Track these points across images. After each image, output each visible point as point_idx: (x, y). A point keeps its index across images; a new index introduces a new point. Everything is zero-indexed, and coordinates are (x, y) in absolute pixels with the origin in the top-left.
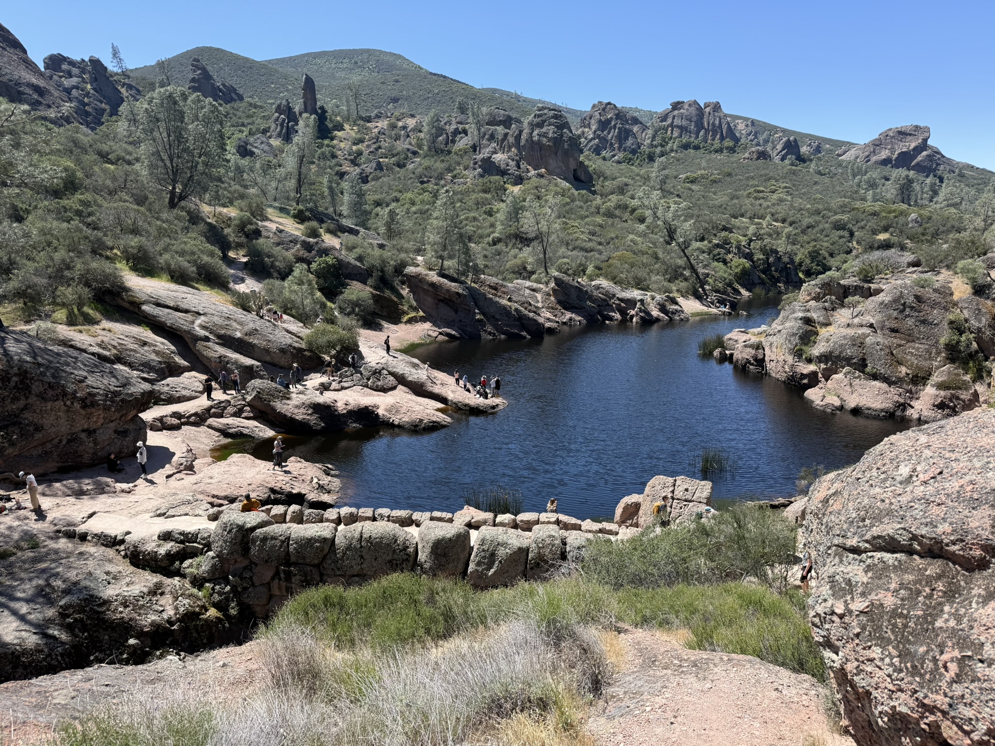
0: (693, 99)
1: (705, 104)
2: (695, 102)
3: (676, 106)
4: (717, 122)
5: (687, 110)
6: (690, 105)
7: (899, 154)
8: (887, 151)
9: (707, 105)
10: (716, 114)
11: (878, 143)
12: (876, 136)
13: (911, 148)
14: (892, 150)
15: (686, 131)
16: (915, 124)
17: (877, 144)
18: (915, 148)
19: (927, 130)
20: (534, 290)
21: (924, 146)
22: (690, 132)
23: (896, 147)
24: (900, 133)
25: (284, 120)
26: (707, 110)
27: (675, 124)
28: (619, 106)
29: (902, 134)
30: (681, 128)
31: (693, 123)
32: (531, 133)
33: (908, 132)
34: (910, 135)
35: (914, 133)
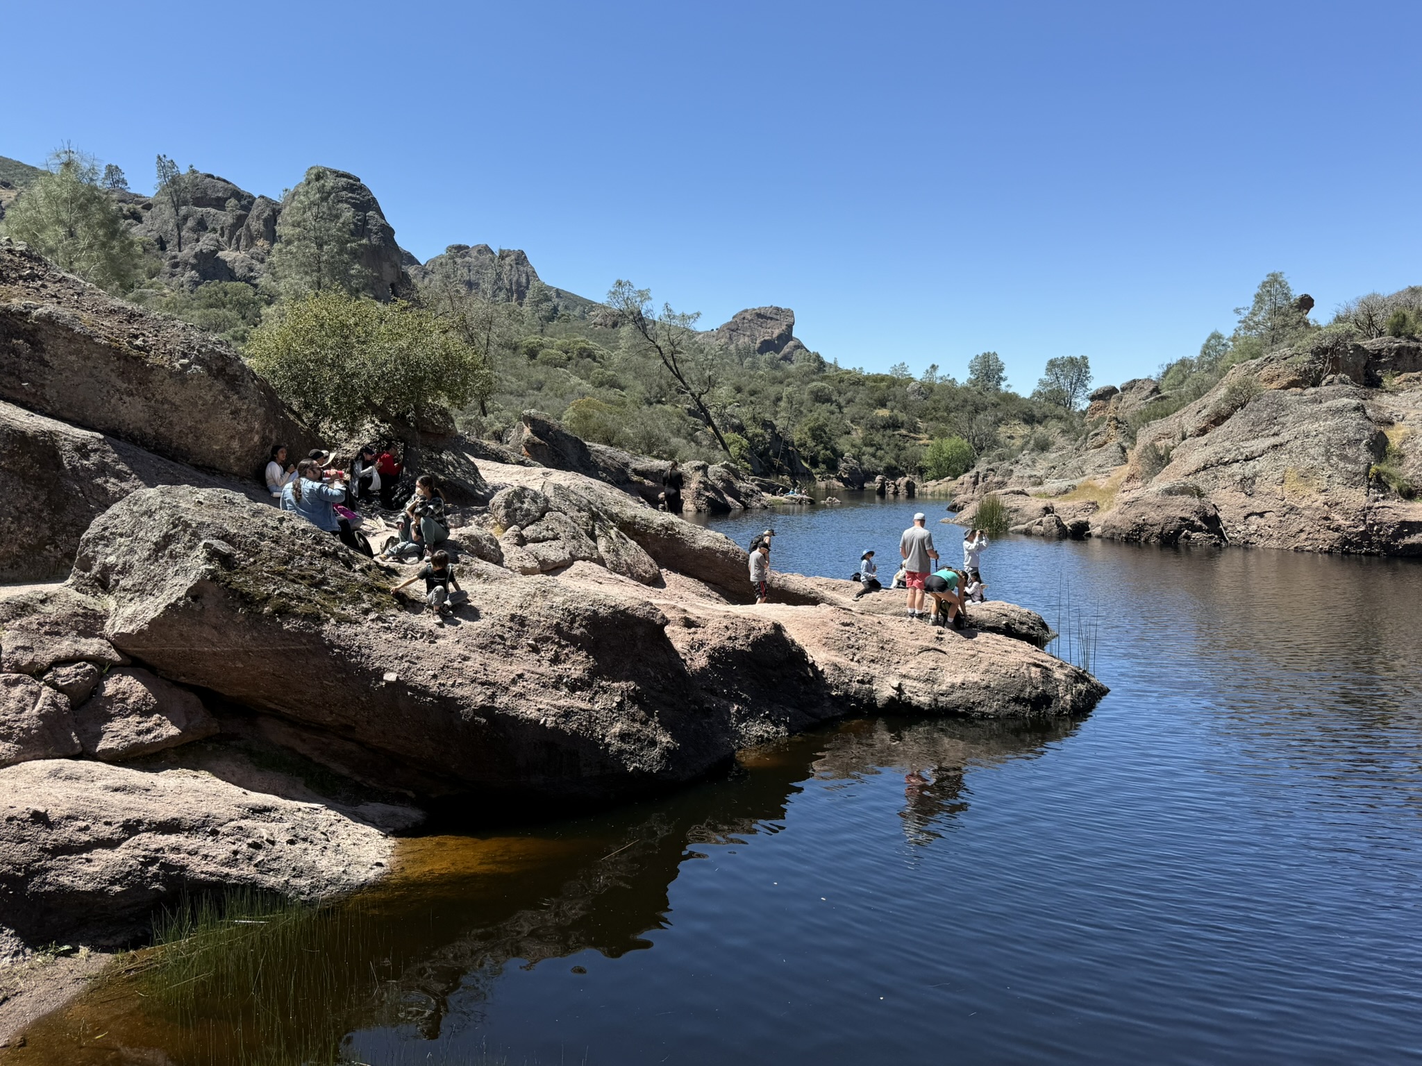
0: (483, 243)
1: (502, 252)
2: (487, 249)
3: (457, 251)
4: (524, 280)
5: (477, 258)
6: (479, 252)
7: (762, 343)
8: (747, 339)
9: (505, 254)
10: (521, 268)
11: (734, 327)
12: (730, 319)
13: (775, 336)
14: (753, 338)
16: (774, 305)
17: (733, 329)
18: (780, 337)
19: (789, 313)
21: (787, 336)
23: (757, 334)
24: (759, 315)
26: (507, 261)
29: (762, 316)
33: (768, 315)
34: (771, 319)
35: (775, 316)
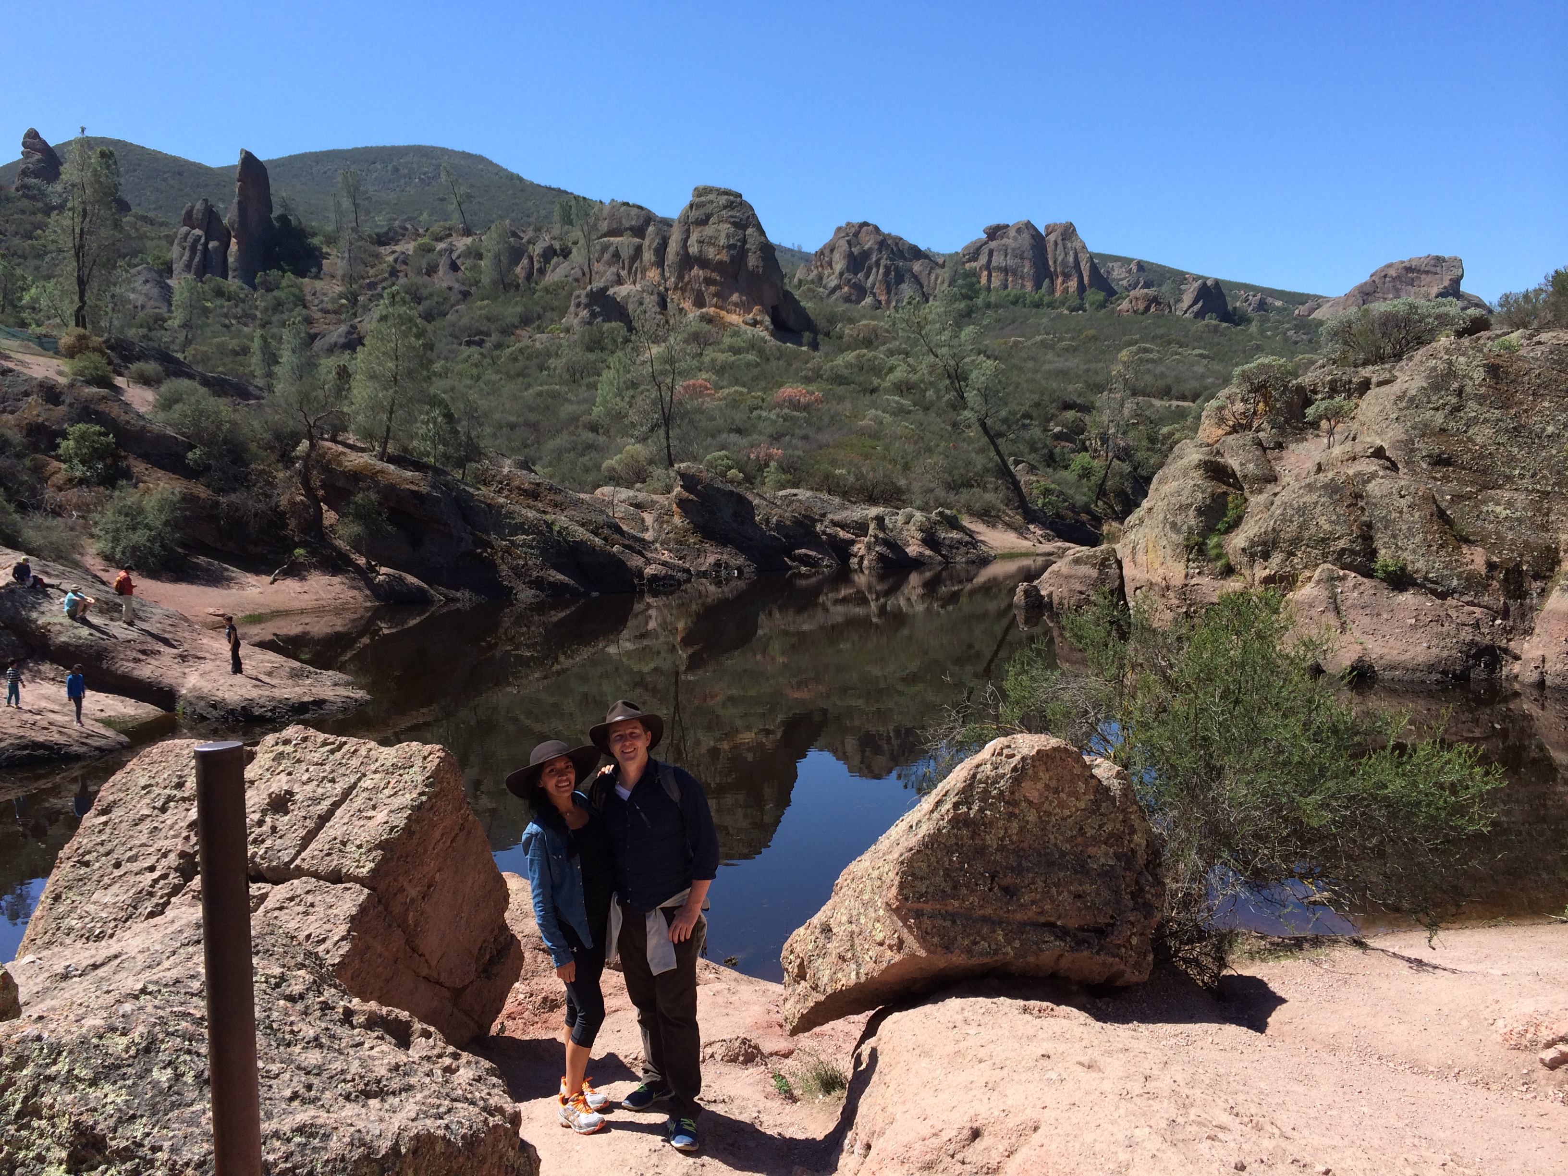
0: (1024, 219)
1: (1047, 227)
2: (1029, 225)
3: (994, 232)
4: (1071, 259)
5: (1015, 239)
6: (1019, 231)
9: (1050, 229)
10: (1069, 244)
11: (1370, 289)
12: (1366, 279)
15: (1015, 274)
17: (1368, 292)
19: (1457, 263)
20: (638, 506)
21: (1452, 292)
22: (1022, 277)
24: (1409, 269)
25: (197, 239)
26: (1052, 238)
27: (994, 263)
28: (885, 229)
29: (1413, 272)
30: (1005, 270)
31: (1027, 263)
32: (686, 240)
33: (1423, 268)
34: (1427, 272)
35: (1433, 269)
